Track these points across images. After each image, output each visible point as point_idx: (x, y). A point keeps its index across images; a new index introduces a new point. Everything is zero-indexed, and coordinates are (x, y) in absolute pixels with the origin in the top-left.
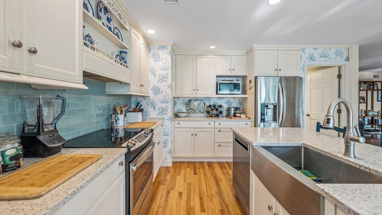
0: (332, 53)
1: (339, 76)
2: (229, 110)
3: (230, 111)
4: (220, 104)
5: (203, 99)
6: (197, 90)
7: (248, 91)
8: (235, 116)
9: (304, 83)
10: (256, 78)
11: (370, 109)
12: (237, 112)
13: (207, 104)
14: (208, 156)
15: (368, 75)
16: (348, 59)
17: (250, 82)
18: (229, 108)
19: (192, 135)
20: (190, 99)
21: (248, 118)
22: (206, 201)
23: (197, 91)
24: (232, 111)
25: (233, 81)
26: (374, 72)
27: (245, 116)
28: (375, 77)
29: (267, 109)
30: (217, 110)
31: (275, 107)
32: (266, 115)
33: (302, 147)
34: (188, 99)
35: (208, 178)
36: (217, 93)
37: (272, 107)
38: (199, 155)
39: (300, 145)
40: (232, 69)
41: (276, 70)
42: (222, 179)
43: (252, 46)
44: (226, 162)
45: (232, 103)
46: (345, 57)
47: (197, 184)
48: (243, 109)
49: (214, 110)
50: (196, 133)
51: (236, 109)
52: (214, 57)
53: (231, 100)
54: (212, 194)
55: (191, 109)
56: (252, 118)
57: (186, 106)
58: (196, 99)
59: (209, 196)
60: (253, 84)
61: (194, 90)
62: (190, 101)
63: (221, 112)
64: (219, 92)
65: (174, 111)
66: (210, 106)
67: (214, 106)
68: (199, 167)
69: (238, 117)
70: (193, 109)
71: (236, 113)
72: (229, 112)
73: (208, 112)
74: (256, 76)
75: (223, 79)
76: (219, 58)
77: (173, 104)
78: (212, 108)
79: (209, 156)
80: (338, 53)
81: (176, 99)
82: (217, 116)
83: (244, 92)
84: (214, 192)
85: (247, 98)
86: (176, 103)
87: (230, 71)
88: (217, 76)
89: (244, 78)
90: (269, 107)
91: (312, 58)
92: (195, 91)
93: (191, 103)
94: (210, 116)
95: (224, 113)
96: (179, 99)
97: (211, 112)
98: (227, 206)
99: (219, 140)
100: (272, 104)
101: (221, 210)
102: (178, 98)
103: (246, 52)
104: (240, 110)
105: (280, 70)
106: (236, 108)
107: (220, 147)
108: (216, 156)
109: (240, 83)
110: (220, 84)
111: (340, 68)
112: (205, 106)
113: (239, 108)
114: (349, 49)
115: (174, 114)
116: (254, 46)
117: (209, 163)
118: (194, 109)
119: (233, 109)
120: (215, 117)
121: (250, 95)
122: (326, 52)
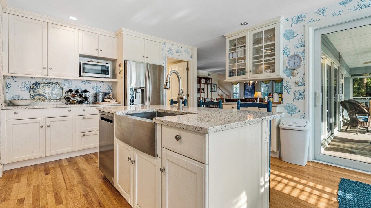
0: (183, 50)
1: (188, 69)
2: (96, 96)
3: (98, 97)
4: (84, 89)
5: (59, 82)
6: (50, 69)
7: (118, 75)
8: (103, 101)
9: (165, 72)
10: (125, 62)
11: (207, 97)
12: (106, 97)
13: (66, 89)
14: (68, 151)
15: (204, 73)
16: (192, 57)
17: (120, 66)
18: (96, 94)
19: (42, 127)
20: (38, 81)
21: (118, 103)
22: (64, 194)
23: (50, 71)
24: (101, 97)
25: (101, 63)
26: (209, 72)
27: (115, 101)
28: (209, 75)
29: (136, 93)
30: (80, 96)
31: (143, 90)
32: (136, 99)
33: (156, 112)
34: (33, 81)
35: (68, 173)
36: (80, 75)
37: (140, 90)
38: (53, 152)
39: (155, 111)
40: (100, 49)
41: (143, 57)
42: (87, 168)
43: (121, 29)
44: (93, 153)
45: (100, 88)
46: (190, 56)
47: (50, 183)
48: (113, 95)
49: (76, 96)
50: (48, 124)
51: (105, 95)
52: (76, 31)
53: (99, 85)
54: (72, 185)
55: (40, 95)
56: (121, 102)
57: (30, 91)
58: (48, 81)
59: (69, 187)
60: (122, 68)
61: (44, 68)
62: (37, 84)
63: (86, 98)
64: (83, 74)
65: (5, 97)
66: (71, 91)
67: (77, 91)
68: (53, 166)
69: (107, 102)
70: (43, 96)
71: (105, 99)
72: (96, 98)
73: (68, 99)
74: (125, 60)
75: (89, 59)
76: (83, 34)
77: (3, 87)
78: (73, 93)
79: (70, 151)
80: (186, 51)
81: (8, 81)
82: (81, 102)
83: (114, 76)
84: (75, 183)
85: (117, 82)
86: (9, 86)
87: (97, 51)
88: (81, 56)
89: (114, 61)
90: (138, 91)
91: (170, 52)
92: (45, 71)
93: (38, 87)
94: (72, 104)
95: (90, 100)
96: (15, 80)
97: (72, 98)
98: (92, 189)
99: (83, 129)
100: (140, 88)
101: (84, 195)
102: (13, 78)
103: (115, 34)
104: (109, 96)
105: (147, 57)
106: (105, 93)
107: (85, 137)
108: (79, 149)
109: (109, 66)
110: (83, 64)
111: (188, 62)
112: (63, 91)
113: (109, 94)
114: (192, 50)
115: (5, 102)
116: (123, 29)
117: (69, 159)
118: (45, 95)
119: (101, 94)
120: (79, 104)
121: (120, 80)
122: (179, 48)
